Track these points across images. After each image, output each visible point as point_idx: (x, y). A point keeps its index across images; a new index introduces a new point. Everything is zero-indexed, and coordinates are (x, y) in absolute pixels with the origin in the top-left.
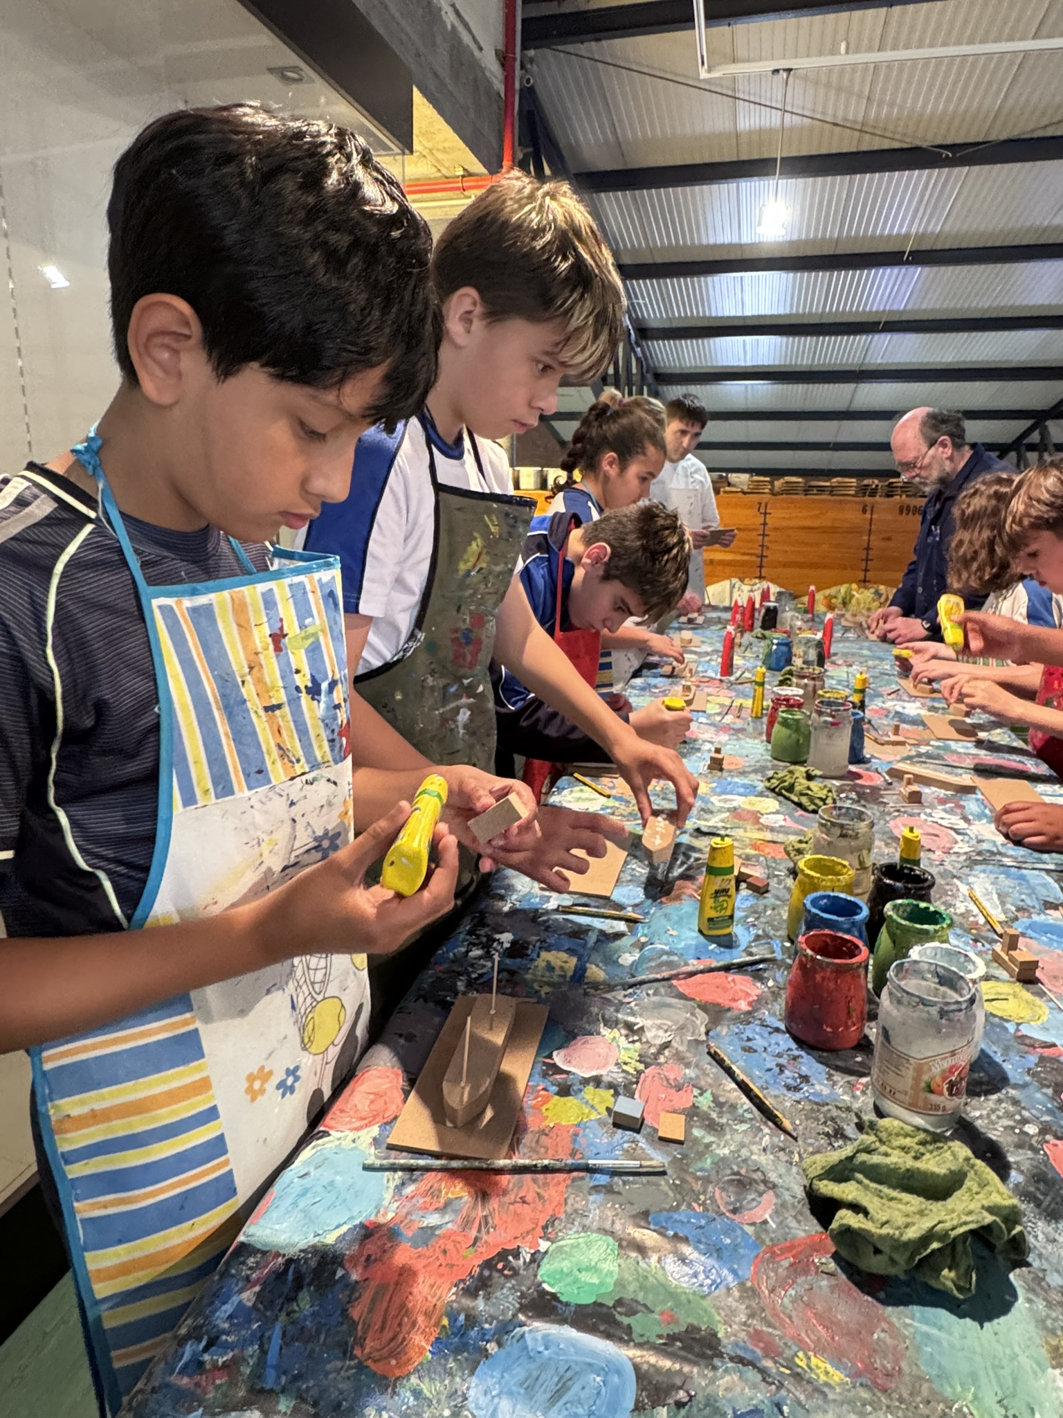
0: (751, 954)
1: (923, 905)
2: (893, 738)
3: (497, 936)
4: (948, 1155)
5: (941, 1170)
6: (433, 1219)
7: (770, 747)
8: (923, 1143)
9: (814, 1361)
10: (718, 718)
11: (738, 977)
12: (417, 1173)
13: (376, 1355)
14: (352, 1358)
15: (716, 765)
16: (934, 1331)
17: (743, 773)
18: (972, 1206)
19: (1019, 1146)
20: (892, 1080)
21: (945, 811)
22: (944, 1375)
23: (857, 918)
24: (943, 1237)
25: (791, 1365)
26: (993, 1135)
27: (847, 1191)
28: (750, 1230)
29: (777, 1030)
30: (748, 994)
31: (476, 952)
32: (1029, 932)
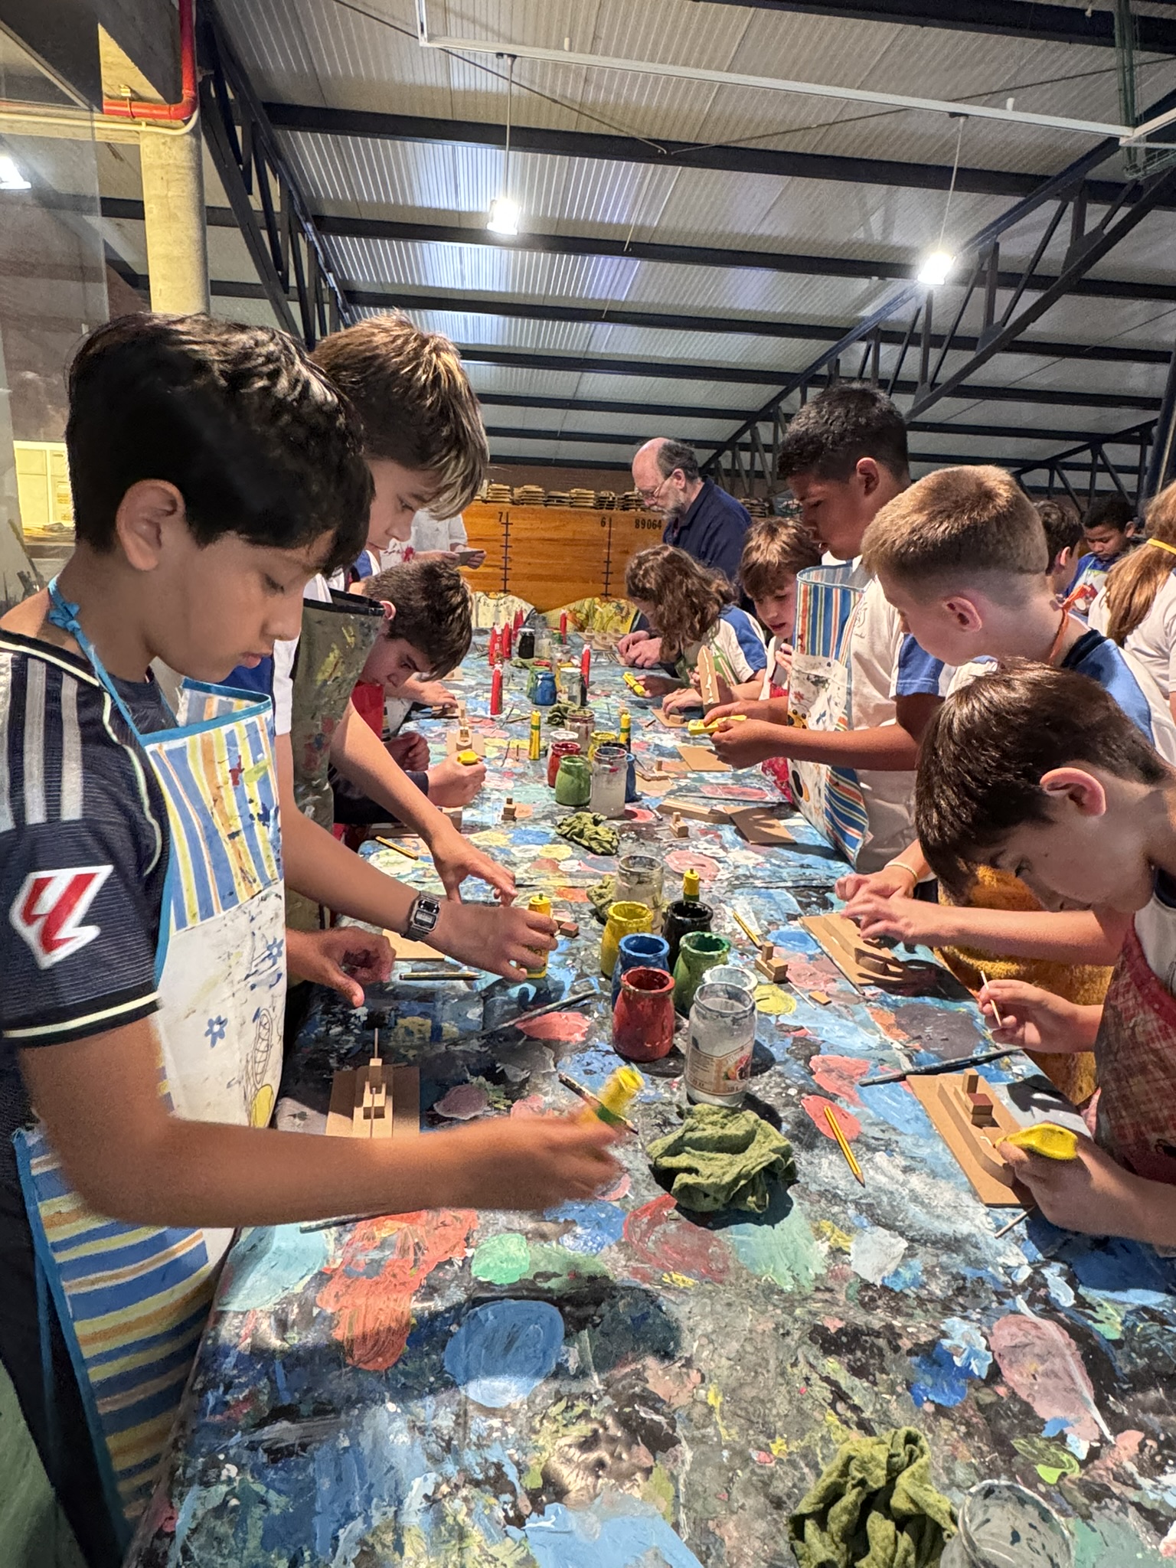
0: (575, 993)
1: (707, 935)
2: (658, 774)
3: (353, 1012)
4: (743, 1121)
5: (741, 1133)
6: (375, 1255)
7: (554, 791)
8: (725, 1117)
9: (674, 1276)
10: (500, 763)
11: (569, 1014)
12: (349, 1225)
13: (365, 1358)
14: (346, 1366)
15: (509, 815)
16: (745, 1238)
17: (535, 821)
18: (763, 1151)
19: (786, 1105)
20: (701, 1075)
21: (707, 842)
22: (755, 1263)
23: (662, 953)
24: (746, 1176)
25: (661, 1283)
26: (768, 1101)
27: (682, 1160)
28: (617, 1204)
29: (608, 1052)
30: (580, 1028)
31: (336, 1030)
32: (780, 942)
